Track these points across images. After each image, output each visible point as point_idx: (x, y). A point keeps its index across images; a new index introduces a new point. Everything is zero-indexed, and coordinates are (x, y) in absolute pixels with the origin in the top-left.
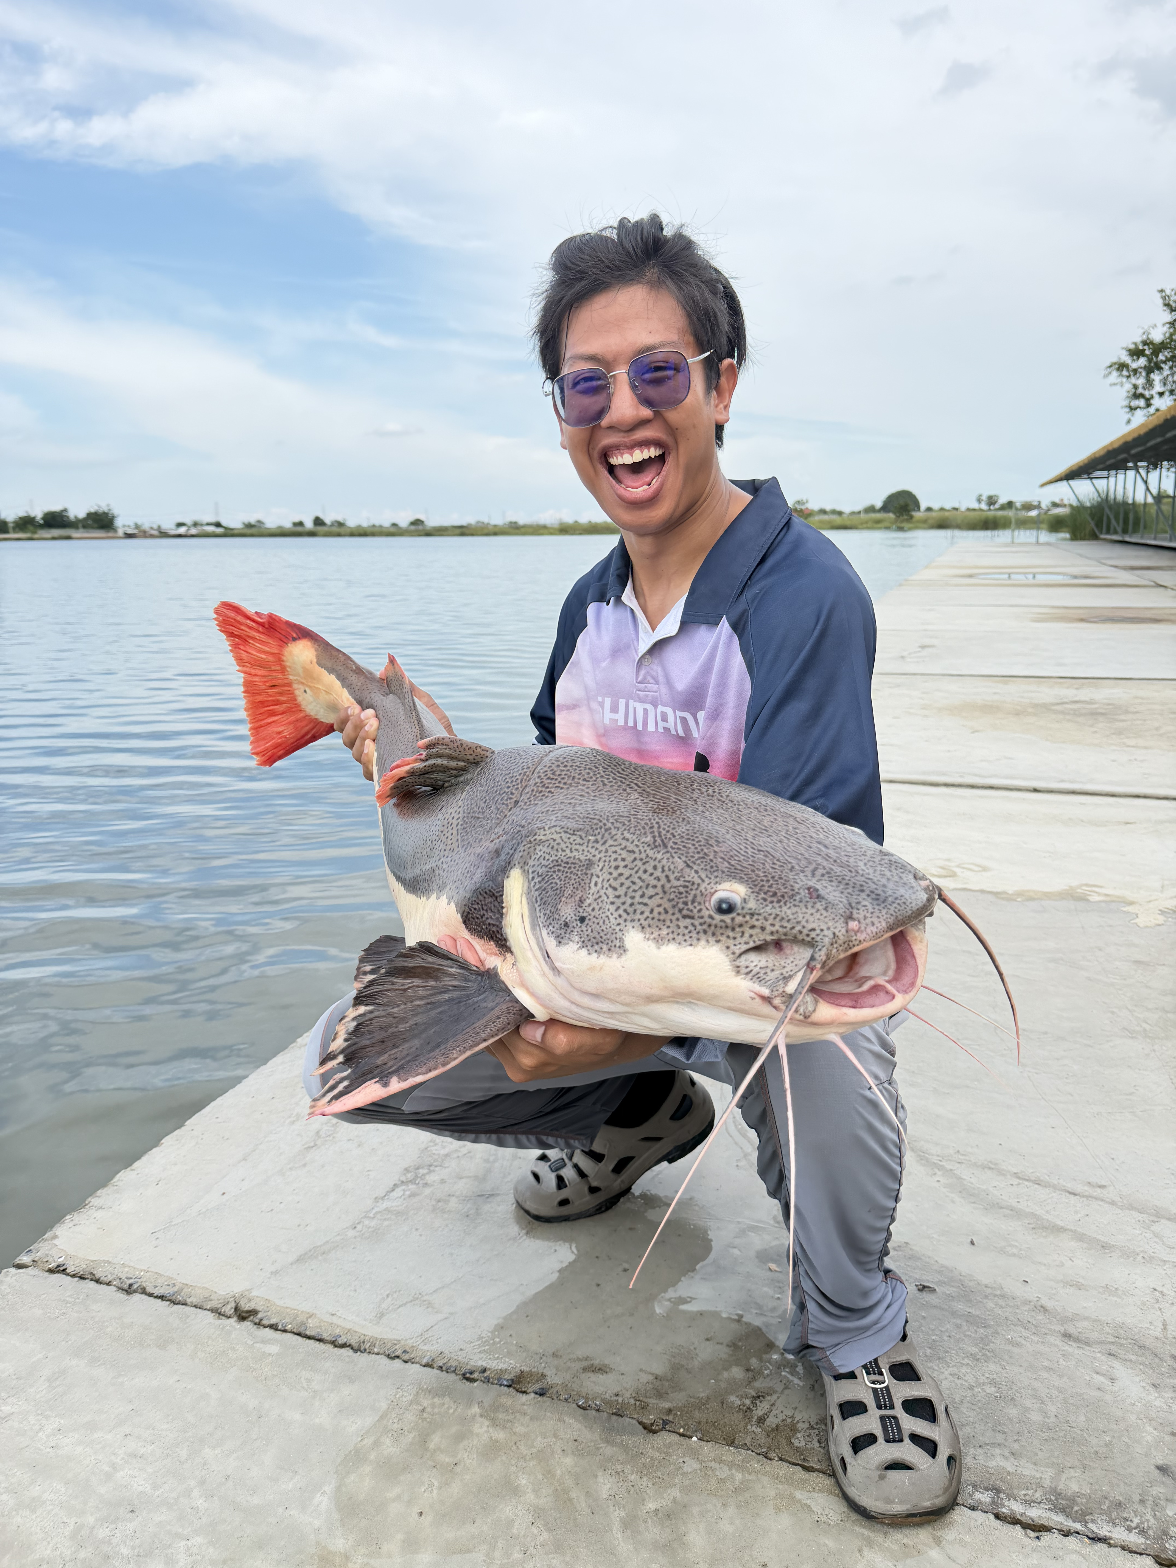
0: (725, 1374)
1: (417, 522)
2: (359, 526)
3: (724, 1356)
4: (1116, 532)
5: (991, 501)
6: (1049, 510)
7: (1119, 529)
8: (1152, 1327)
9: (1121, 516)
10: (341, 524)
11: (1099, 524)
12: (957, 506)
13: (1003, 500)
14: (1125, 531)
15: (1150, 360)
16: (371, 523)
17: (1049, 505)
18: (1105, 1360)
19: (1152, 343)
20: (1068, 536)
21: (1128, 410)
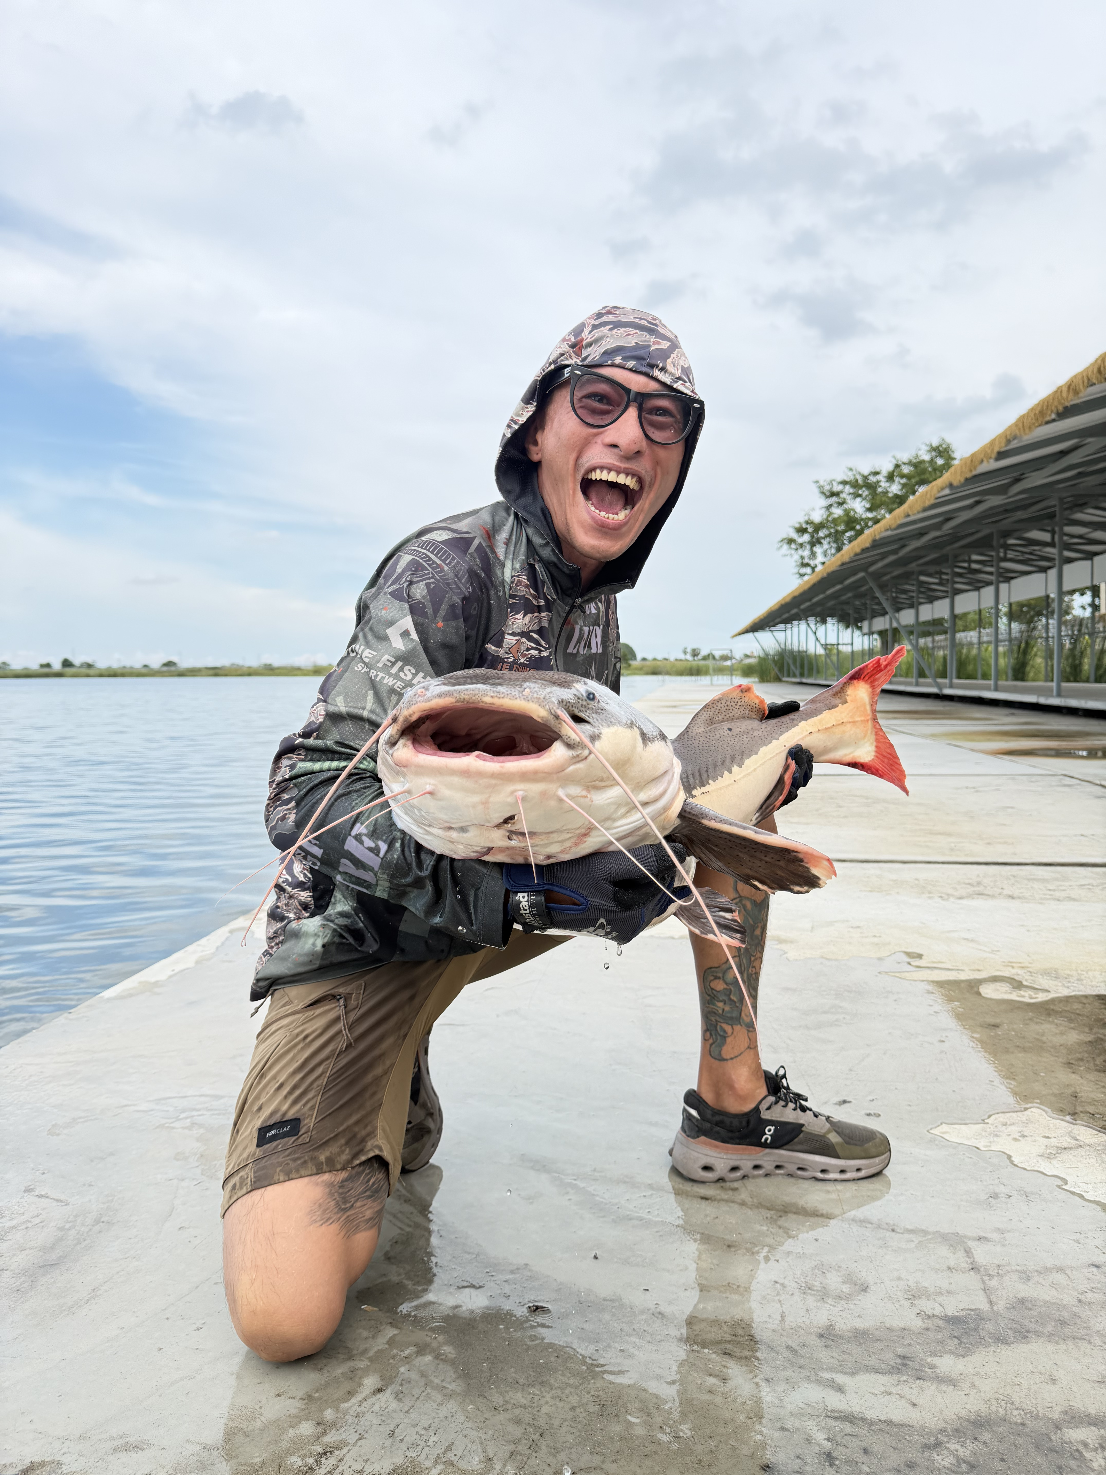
0: (291, 1432)
1: (170, 664)
2: (110, 668)
3: (293, 1411)
4: (794, 676)
5: (695, 653)
6: (742, 660)
7: (798, 673)
8: (771, 1321)
9: (798, 664)
10: (89, 666)
11: (781, 669)
12: (666, 656)
13: (704, 652)
14: (802, 675)
15: (812, 537)
16: (122, 664)
17: (742, 656)
18: (720, 1360)
19: (812, 523)
20: (757, 680)
21: (798, 576)
